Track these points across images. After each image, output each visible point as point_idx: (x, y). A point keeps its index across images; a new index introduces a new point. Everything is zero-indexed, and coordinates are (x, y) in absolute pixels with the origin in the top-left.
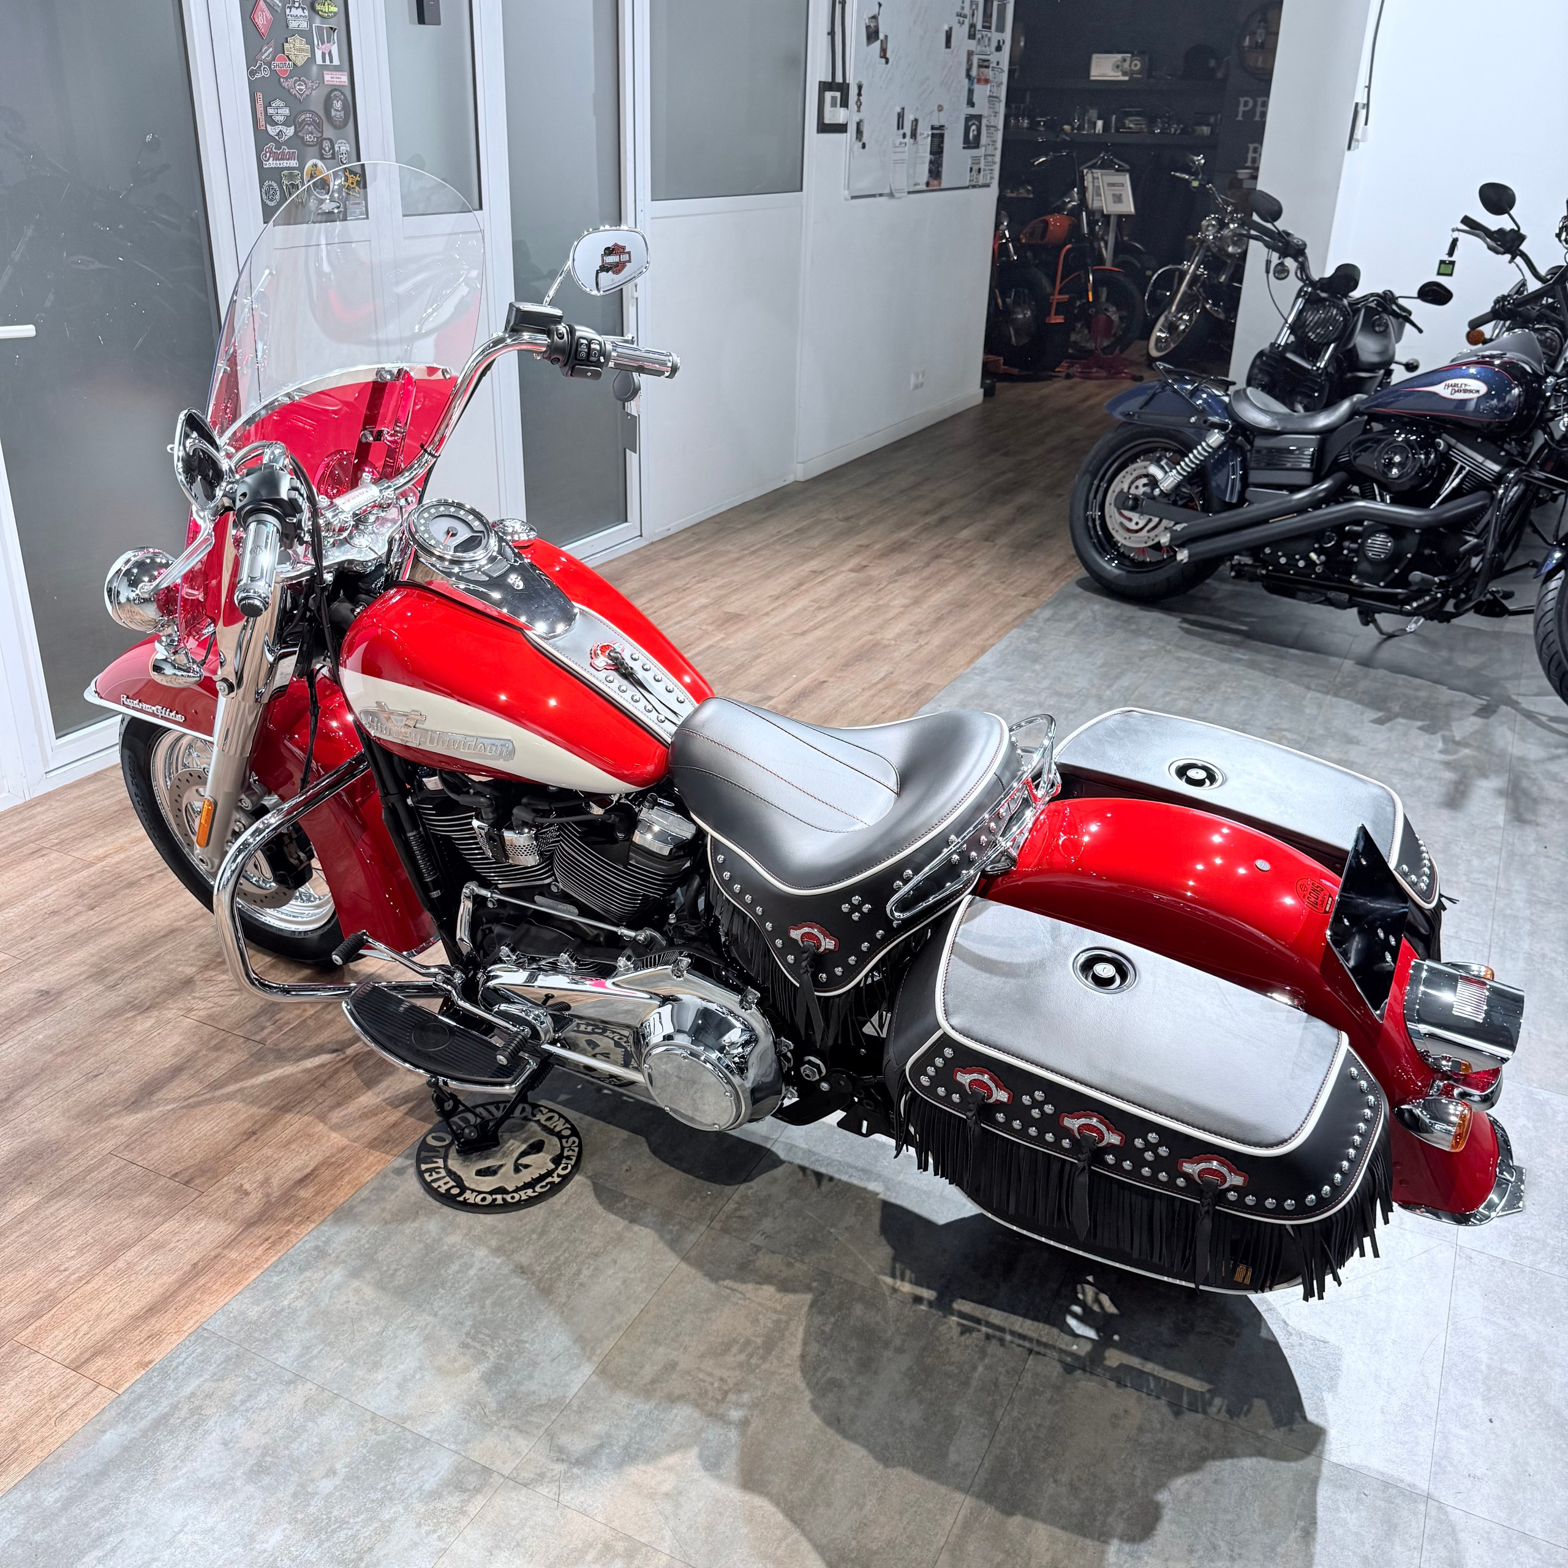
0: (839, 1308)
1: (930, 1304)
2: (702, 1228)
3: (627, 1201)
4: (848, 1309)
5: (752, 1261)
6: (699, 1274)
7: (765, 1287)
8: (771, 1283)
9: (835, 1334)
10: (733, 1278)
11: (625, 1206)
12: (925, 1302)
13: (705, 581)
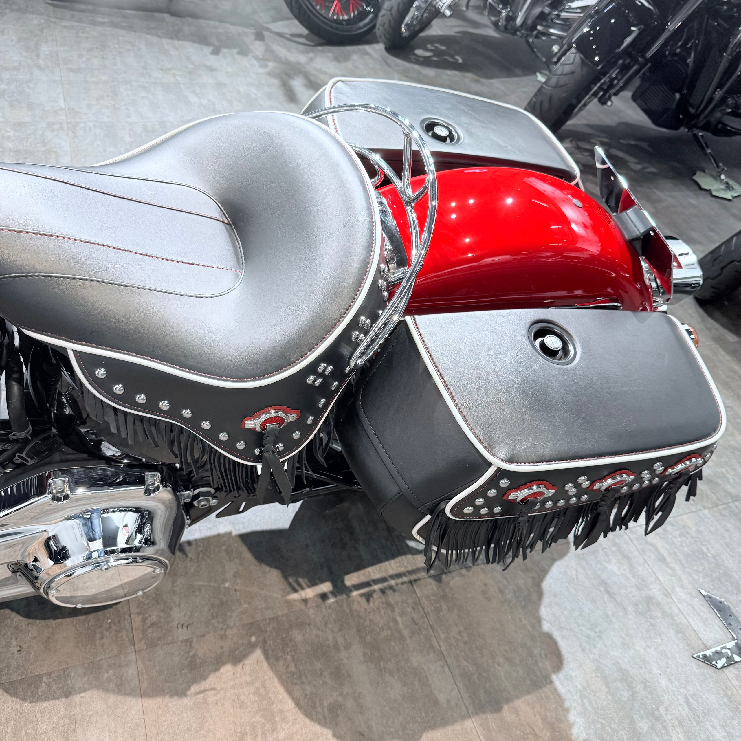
0: (285, 645)
1: (333, 593)
2: (132, 657)
3: (45, 679)
4: (291, 640)
5: (195, 655)
6: (167, 699)
7: (223, 670)
8: (224, 663)
9: (301, 668)
10: (194, 681)
11: (49, 686)
12: (330, 595)
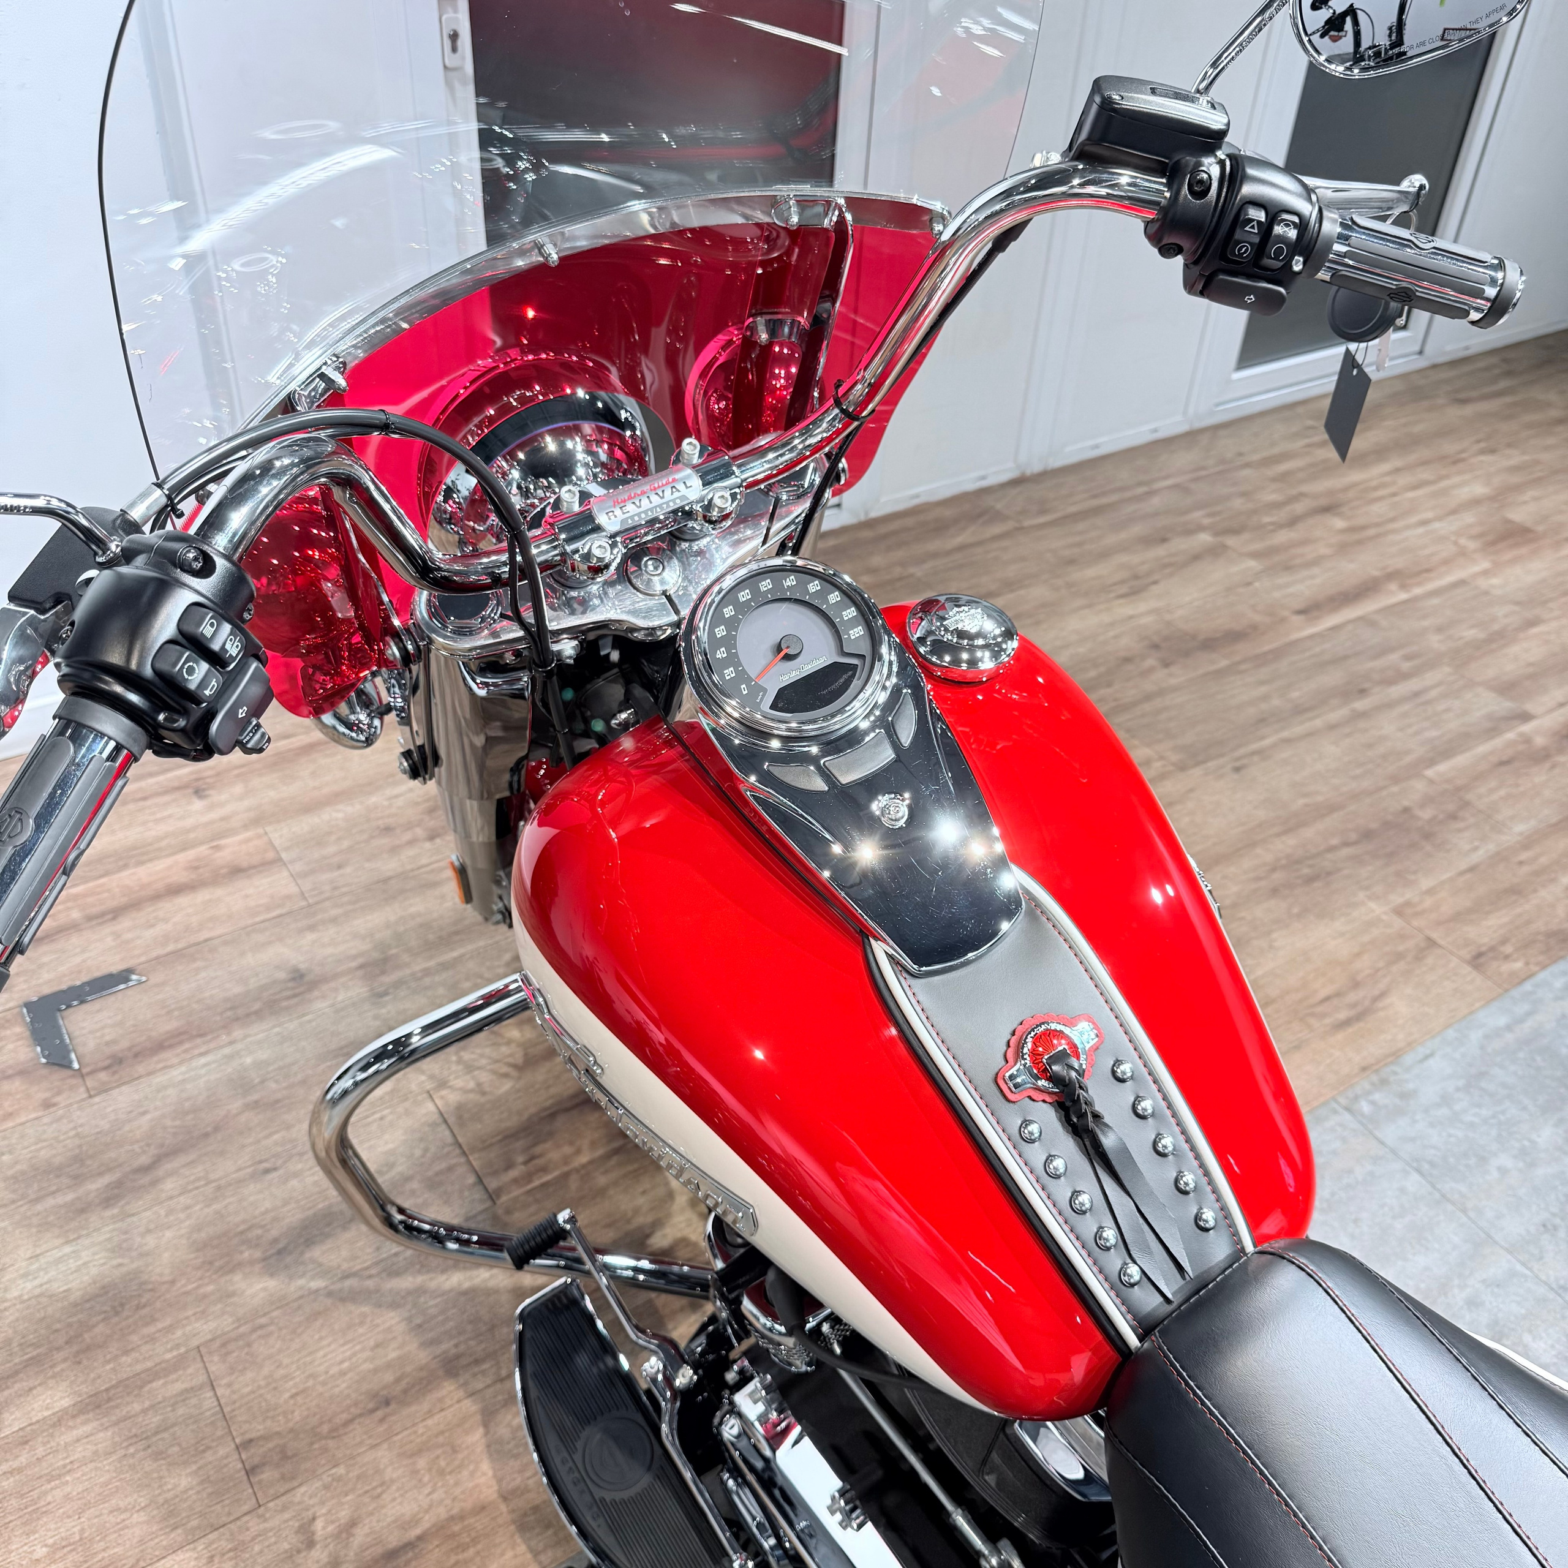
13: (1492, 451)
